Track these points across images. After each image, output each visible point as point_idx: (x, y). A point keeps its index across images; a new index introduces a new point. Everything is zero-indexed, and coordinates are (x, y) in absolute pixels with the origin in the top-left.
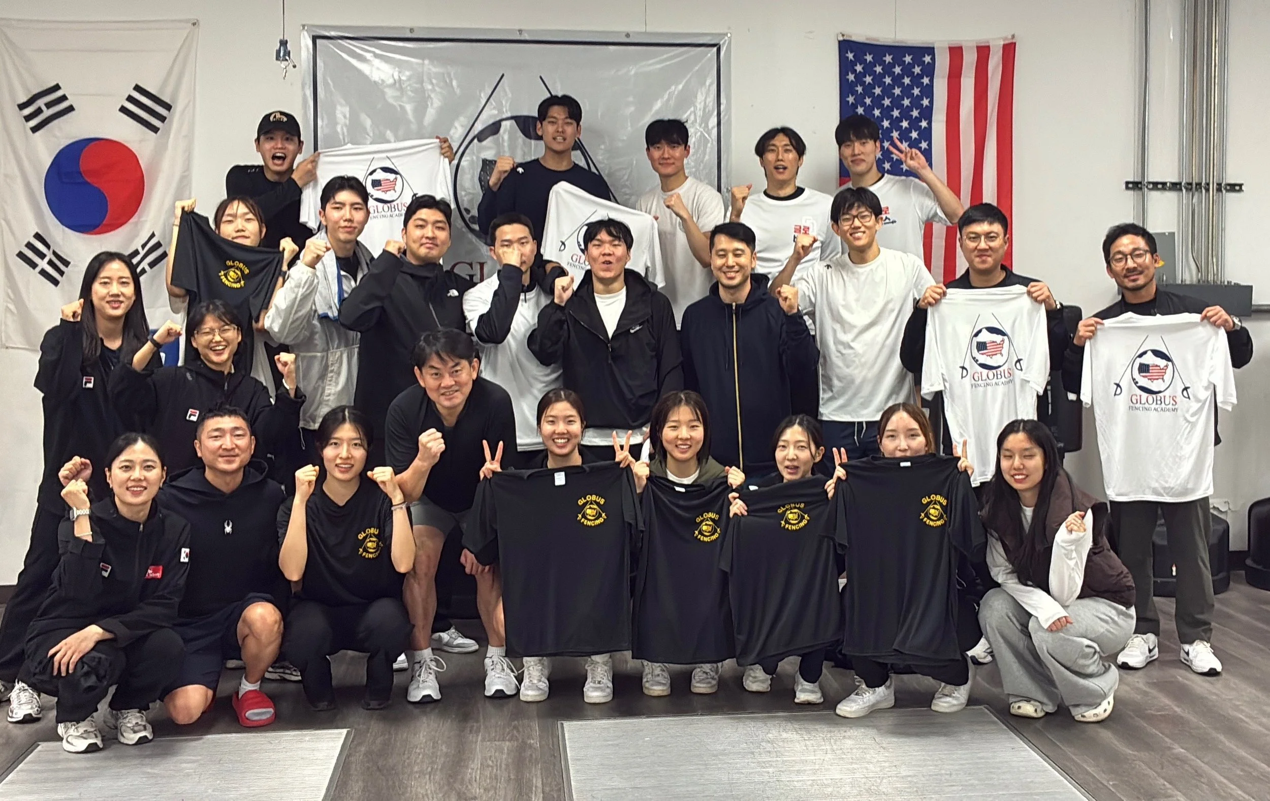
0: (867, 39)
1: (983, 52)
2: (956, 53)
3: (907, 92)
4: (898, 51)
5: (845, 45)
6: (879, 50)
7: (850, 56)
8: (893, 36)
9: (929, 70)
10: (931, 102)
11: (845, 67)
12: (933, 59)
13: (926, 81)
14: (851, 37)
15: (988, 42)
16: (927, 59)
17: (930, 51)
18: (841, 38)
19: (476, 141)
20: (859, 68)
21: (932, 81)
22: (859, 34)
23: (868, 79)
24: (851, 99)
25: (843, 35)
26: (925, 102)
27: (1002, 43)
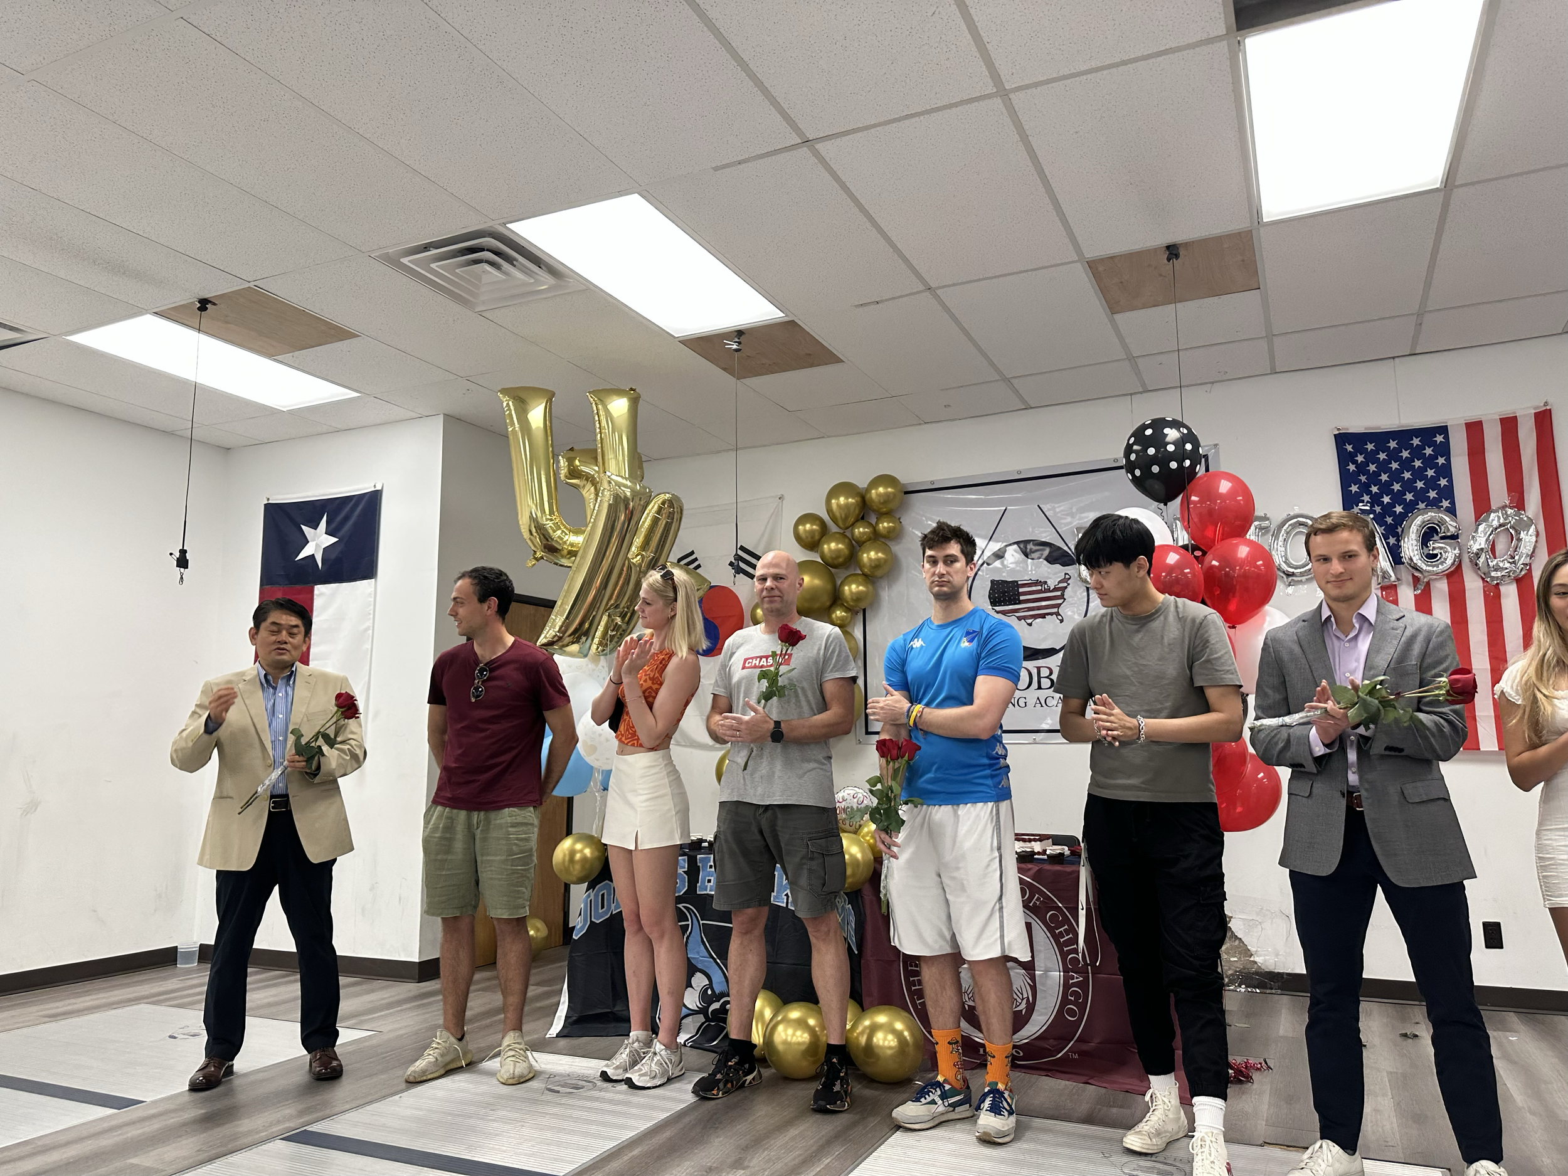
0: (1366, 429)
1: (1509, 425)
2: (1475, 429)
3: (1419, 474)
4: (1403, 436)
5: (1341, 439)
6: (1380, 438)
7: (1349, 448)
8: (1397, 422)
9: (1444, 450)
10: (1451, 481)
11: (1344, 458)
12: (1447, 437)
13: (1441, 461)
14: (1347, 429)
15: (1515, 413)
16: (1439, 439)
17: (1443, 430)
18: (1337, 432)
19: (985, 565)
20: (1360, 458)
21: (1448, 460)
22: (1357, 424)
23: (1372, 468)
24: (1354, 488)
25: (1339, 429)
26: (1443, 482)
27: (1534, 411)
